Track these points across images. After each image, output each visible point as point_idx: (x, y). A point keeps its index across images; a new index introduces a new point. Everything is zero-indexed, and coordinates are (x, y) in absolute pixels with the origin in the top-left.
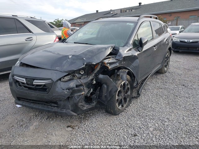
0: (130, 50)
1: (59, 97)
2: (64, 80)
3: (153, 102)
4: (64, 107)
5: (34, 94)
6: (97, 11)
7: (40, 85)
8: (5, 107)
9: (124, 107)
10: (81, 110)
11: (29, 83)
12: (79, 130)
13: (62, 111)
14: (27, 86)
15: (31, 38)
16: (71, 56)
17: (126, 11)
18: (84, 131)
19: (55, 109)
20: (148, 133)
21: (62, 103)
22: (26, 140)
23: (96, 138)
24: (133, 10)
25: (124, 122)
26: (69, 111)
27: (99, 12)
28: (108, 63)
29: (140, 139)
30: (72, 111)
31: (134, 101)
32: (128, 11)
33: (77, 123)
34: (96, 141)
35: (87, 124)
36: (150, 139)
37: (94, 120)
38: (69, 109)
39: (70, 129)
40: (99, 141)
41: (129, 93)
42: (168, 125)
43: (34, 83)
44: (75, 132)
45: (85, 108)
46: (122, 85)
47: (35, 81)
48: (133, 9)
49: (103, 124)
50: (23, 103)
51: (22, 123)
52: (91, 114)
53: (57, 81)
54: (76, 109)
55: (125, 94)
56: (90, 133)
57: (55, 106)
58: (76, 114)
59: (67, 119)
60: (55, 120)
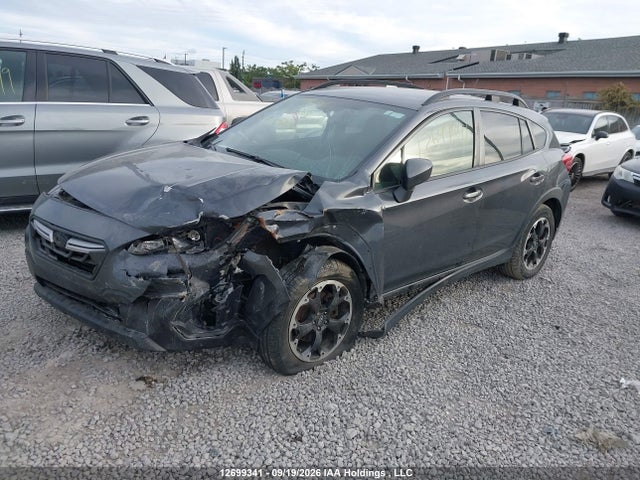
0: (360, 192)
1: (116, 293)
2: (136, 249)
3: (420, 359)
4: (133, 324)
5: (69, 276)
6: (416, 48)
7: (81, 255)
8: (19, 298)
9: (322, 357)
10: (179, 340)
11: (58, 243)
12: (162, 393)
13: (126, 334)
14: (55, 250)
15: (145, 118)
16: (170, 188)
17: (509, 57)
18: (171, 399)
19: (114, 326)
20: (336, 439)
21: (129, 311)
22: (20, 389)
23: (193, 422)
24: (534, 56)
25: (295, 397)
26: (144, 335)
27: (420, 50)
28: (271, 223)
29: (302, 450)
30: (151, 337)
31: (361, 346)
32: (515, 57)
33: (168, 374)
34: (186, 429)
35: (189, 383)
36: (332, 458)
37: (216, 375)
38: (144, 331)
39: (142, 385)
40: (195, 432)
41: (348, 318)
42: (410, 432)
43: (68, 247)
44: (148, 396)
45: (192, 338)
46: (320, 291)
47: (71, 241)
48: (535, 52)
49: (233, 391)
50: (49, 293)
51: (34, 348)
52: (220, 360)
53: (120, 248)
54: (162, 334)
55: (332, 321)
56: (184, 407)
57: (114, 318)
58: (163, 350)
59: (149, 360)
60: (117, 355)
